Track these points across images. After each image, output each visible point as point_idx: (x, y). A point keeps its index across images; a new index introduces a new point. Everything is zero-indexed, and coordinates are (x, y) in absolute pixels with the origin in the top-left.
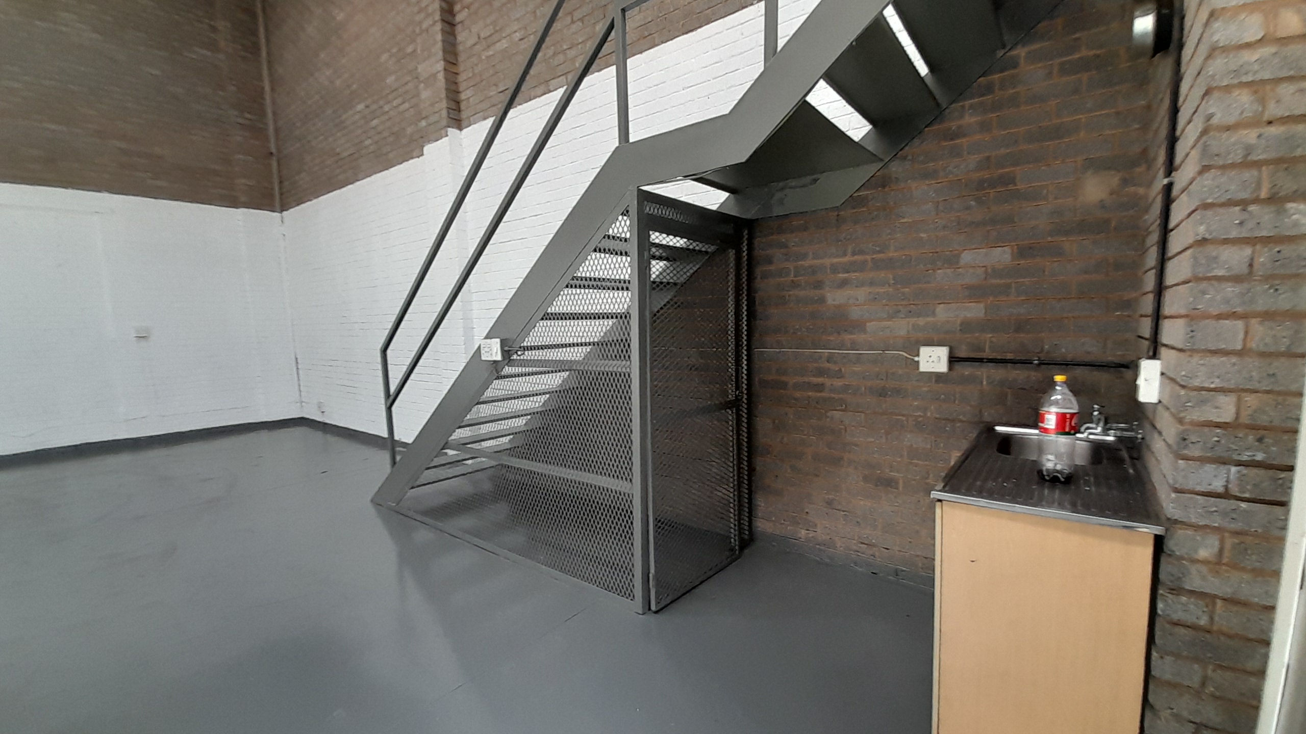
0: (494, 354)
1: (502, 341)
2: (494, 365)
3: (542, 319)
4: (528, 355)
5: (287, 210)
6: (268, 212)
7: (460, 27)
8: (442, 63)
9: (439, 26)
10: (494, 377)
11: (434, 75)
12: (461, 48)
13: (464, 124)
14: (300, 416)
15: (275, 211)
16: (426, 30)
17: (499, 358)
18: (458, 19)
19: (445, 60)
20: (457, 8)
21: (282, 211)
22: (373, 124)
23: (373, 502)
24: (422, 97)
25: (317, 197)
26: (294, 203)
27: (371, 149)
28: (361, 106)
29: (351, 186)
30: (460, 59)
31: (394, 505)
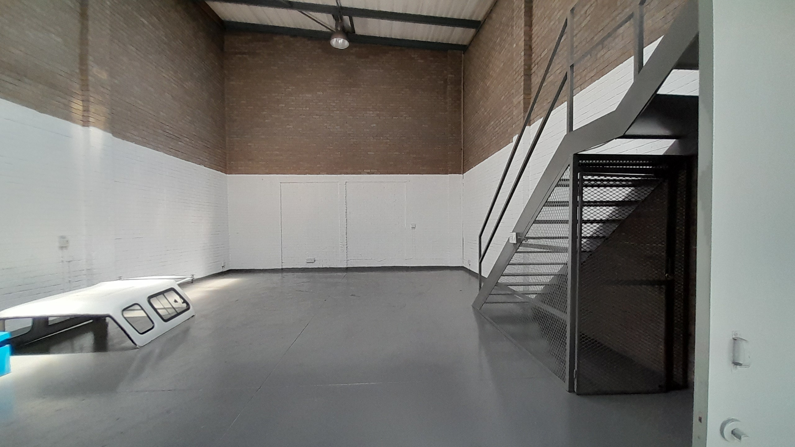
0: (513, 240)
1: (517, 234)
3: (534, 223)
5: (465, 173)
6: (458, 175)
7: (533, 75)
8: (523, 96)
9: (523, 78)
10: (515, 252)
11: (519, 102)
12: (533, 85)
13: (532, 122)
14: (462, 266)
15: (461, 174)
16: (518, 82)
17: (515, 242)
18: (533, 71)
19: (524, 93)
20: (533, 66)
21: (463, 173)
22: (496, 130)
23: (472, 306)
24: (514, 114)
25: (475, 166)
26: (467, 170)
27: (495, 141)
28: (493, 122)
29: (487, 159)
30: (532, 90)
31: (479, 309)
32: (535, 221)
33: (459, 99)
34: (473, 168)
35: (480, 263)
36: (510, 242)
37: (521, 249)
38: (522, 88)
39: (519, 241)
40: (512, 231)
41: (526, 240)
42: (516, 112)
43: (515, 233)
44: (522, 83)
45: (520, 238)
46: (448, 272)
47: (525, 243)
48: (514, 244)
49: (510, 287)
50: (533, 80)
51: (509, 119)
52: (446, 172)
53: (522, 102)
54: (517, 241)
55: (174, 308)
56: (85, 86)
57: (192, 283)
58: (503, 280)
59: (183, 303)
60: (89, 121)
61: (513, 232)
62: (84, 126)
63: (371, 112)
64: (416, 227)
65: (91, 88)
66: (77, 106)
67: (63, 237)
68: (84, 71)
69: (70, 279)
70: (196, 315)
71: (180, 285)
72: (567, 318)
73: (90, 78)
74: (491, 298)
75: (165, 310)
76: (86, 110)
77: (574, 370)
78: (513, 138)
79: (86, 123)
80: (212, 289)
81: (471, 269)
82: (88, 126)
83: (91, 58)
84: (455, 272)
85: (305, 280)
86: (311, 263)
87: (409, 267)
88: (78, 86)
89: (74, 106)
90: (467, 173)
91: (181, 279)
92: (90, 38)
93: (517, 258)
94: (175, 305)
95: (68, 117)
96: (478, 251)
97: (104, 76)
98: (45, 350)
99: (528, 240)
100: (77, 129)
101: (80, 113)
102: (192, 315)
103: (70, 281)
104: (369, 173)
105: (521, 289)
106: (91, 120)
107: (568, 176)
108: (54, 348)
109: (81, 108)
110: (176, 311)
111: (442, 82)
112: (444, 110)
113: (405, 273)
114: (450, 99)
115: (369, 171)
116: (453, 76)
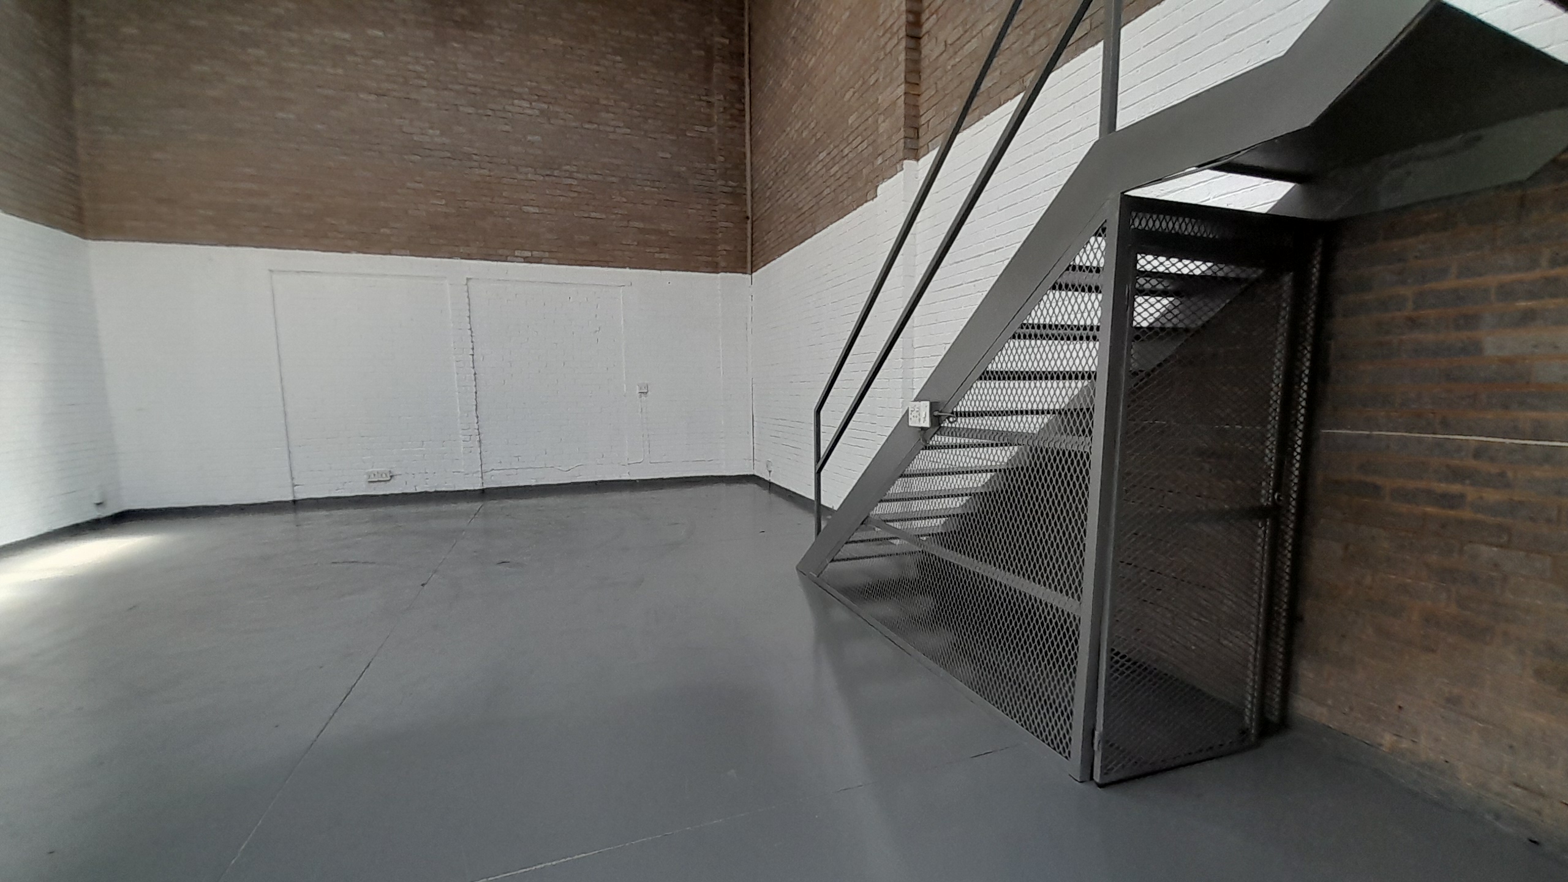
0: (922, 420)
1: (931, 404)
2: (922, 432)
3: (981, 378)
4: (962, 423)
5: (755, 271)
6: (740, 275)
7: (926, 38)
8: (903, 86)
9: (903, 44)
10: (922, 447)
11: (894, 103)
12: (925, 63)
13: (922, 152)
14: (752, 473)
15: (746, 273)
16: (890, 52)
17: (927, 424)
18: (924, 30)
19: (906, 82)
20: (924, 17)
21: (752, 272)
22: (833, 171)
23: (797, 569)
24: (881, 130)
25: (780, 255)
26: (762, 264)
27: (829, 198)
28: (824, 154)
29: (809, 240)
30: (923, 76)
31: (815, 576)
32: (985, 373)
33: (741, 100)
34: (775, 259)
35: (818, 474)
36: (911, 423)
37: (938, 439)
38: (902, 67)
39: (936, 420)
40: (916, 397)
41: (951, 419)
42: (883, 127)
43: (928, 403)
44: (902, 57)
45: (940, 416)
46: (722, 488)
47: (950, 425)
48: (922, 429)
49: (891, 524)
50: (925, 51)
51: (865, 144)
52: (714, 268)
53: (901, 102)
54: (931, 421)
58: (882, 510)
61: (918, 400)
63: (525, 104)
64: (649, 393)
72: (1082, 609)
74: (849, 550)
77: (1096, 732)
78: (879, 189)
81: (773, 481)
84: (735, 488)
85: (365, 527)
86: (382, 484)
87: (635, 481)
90: (759, 271)
93: (926, 460)
99: (959, 419)
104: (527, 260)
107: (1102, 260)
111: (702, 53)
112: (708, 122)
113: (625, 496)
114: (722, 97)
115: (529, 254)
116: (727, 41)
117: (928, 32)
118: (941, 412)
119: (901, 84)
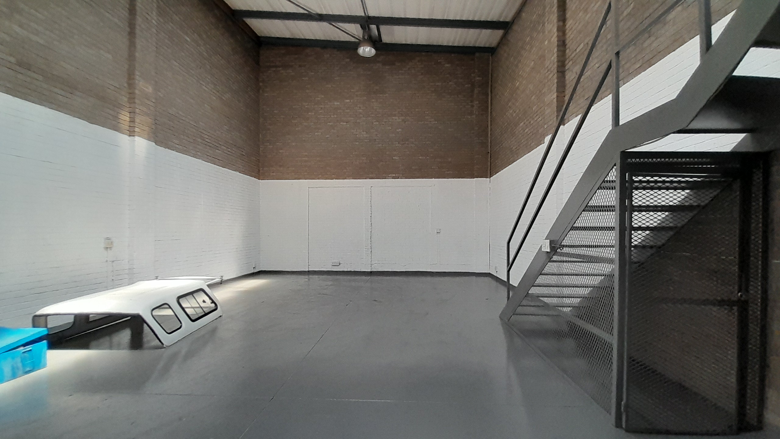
0: (547, 248)
1: (550, 242)
2: (548, 254)
3: (572, 230)
4: (566, 250)
5: (492, 177)
6: (485, 179)
7: (567, 71)
8: (556, 94)
9: (556, 75)
10: (548, 261)
11: (552, 101)
12: (567, 82)
13: (566, 121)
14: (489, 272)
15: (487, 178)
16: (550, 80)
17: (549, 250)
18: (567, 68)
19: (557, 91)
20: (567, 62)
21: (490, 177)
22: (526, 131)
23: (500, 317)
24: (547, 113)
25: (502, 169)
26: (495, 173)
27: (524, 143)
28: (522, 123)
29: (515, 162)
30: (567, 88)
31: (507, 321)
32: (572, 228)
33: (486, 102)
34: (500, 171)
35: (509, 271)
36: (543, 250)
37: (555, 258)
38: (555, 85)
39: (554, 249)
40: (544, 239)
41: (561, 249)
42: (548, 111)
43: (549, 241)
44: (555, 81)
45: (555, 247)
46: (474, 278)
47: (561, 251)
48: (547, 252)
49: (541, 298)
50: (567, 77)
51: (540, 119)
52: (472, 176)
53: (555, 100)
54: (550, 248)
55: (201, 308)
56: (132, 99)
57: (221, 284)
58: (534, 291)
59: (211, 303)
60: (135, 131)
61: (546, 239)
62: (130, 136)
63: (397, 118)
64: (441, 233)
65: (136, 101)
66: (125, 117)
67: (108, 239)
68: (131, 85)
69: (113, 278)
70: (223, 316)
71: (209, 286)
72: (614, 341)
73: (137, 92)
74: (520, 310)
75: (192, 309)
76: (132, 121)
77: (623, 403)
78: (545, 139)
79: (131, 133)
80: (242, 289)
81: (498, 276)
82: (134, 136)
83: (137, 73)
84: (481, 279)
85: (330, 283)
86: (336, 267)
87: (433, 272)
88: (126, 99)
89: (121, 117)
90: (494, 176)
91: (210, 280)
92: (137, 54)
93: (551, 267)
94: (203, 305)
95: (116, 128)
96: (506, 258)
97: (150, 89)
98: (85, 346)
99: (564, 248)
100: (123, 139)
101: (127, 123)
102: (219, 316)
103: (113, 279)
104: (394, 178)
105: (555, 301)
106: (137, 130)
107: (614, 177)
108: (93, 343)
109: (128, 119)
110: (204, 311)
111: (470, 85)
112: (471, 114)
113: (429, 279)
114: (478, 102)
115: (394, 175)
116: (481, 78)
117: (568, 69)
118: (555, 245)
119: (555, 93)
